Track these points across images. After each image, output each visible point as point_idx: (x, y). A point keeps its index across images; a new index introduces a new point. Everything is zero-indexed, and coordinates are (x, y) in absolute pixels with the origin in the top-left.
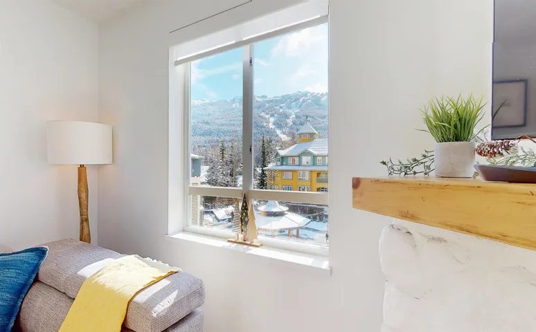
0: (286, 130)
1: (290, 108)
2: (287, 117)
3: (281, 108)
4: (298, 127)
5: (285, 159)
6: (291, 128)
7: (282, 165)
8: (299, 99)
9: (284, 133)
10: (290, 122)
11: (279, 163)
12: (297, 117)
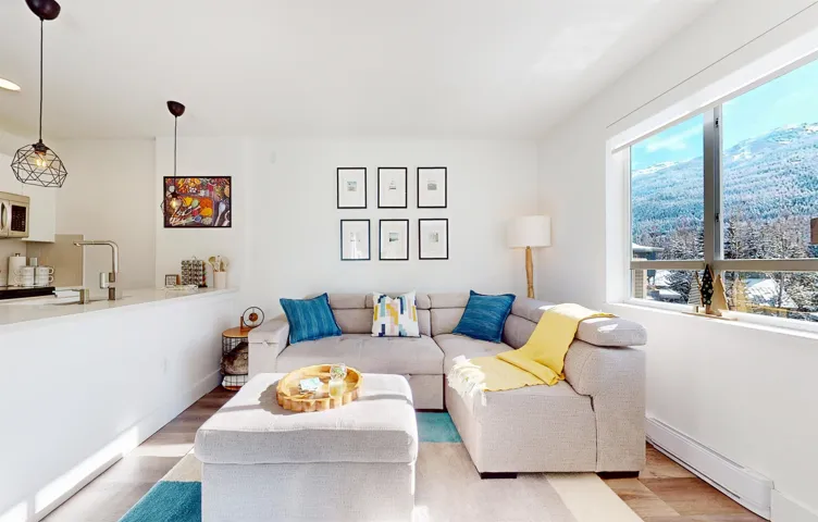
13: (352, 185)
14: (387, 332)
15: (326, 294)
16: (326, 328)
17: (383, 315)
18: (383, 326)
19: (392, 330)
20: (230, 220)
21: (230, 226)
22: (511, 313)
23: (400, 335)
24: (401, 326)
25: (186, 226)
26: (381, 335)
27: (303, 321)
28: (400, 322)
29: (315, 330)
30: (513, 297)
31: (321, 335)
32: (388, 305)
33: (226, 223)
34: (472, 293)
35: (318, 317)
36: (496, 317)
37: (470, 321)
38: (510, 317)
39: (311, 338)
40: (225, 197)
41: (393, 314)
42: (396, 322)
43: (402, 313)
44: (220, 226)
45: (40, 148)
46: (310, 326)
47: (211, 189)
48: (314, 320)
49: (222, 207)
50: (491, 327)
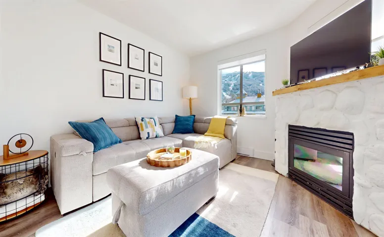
0: (229, 93)
1: (231, 81)
2: (229, 85)
3: (226, 81)
4: (236, 91)
5: (229, 108)
6: (231, 91)
7: (228, 110)
8: (236, 75)
9: (227, 94)
10: (231, 88)
11: (226, 110)
12: (235, 85)
13: (111, 48)
14: (151, 136)
15: (102, 119)
16: (114, 138)
17: (147, 127)
18: (148, 133)
23: (156, 137)
24: (156, 132)
26: (147, 138)
30: (194, 116)
32: (149, 122)
34: (176, 116)
39: (106, 147)
41: (152, 127)
42: (154, 130)
43: (155, 125)
48: (106, 134)
50: (190, 127)
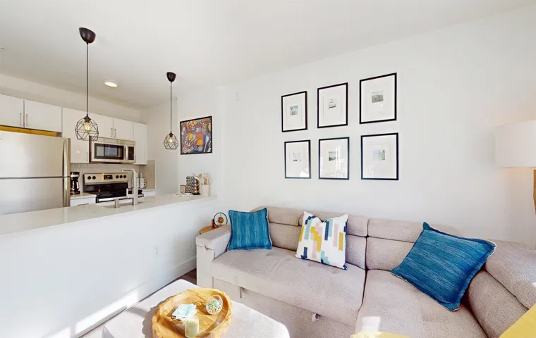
13: (293, 110)
14: (309, 256)
15: (266, 209)
16: (257, 241)
17: (306, 238)
18: (306, 249)
19: (314, 256)
20: (212, 147)
21: (211, 152)
22: (484, 269)
23: (321, 263)
24: (323, 253)
25: (191, 153)
26: (304, 257)
27: (239, 232)
28: (323, 249)
29: (248, 242)
30: (489, 247)
31: (253, 246)
32: (313, 228)
33: (209, 151)
34: (426, 226)
35: (252, 231)
36: (454, 271)
37: (413, 264)
38: (481, 276)
39: (244, 247)
40: (208, 131)
41: (317, 239)
42: (318, 247)
43: (326, 239)
44: (206, 152)
45: (87, 119)
46: (243, 237)
47: (201, 126)
48: (248, 233)
49: (208, 139)
